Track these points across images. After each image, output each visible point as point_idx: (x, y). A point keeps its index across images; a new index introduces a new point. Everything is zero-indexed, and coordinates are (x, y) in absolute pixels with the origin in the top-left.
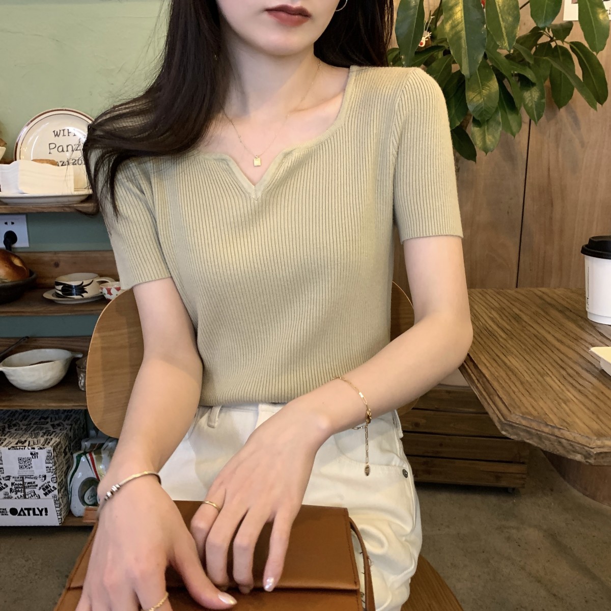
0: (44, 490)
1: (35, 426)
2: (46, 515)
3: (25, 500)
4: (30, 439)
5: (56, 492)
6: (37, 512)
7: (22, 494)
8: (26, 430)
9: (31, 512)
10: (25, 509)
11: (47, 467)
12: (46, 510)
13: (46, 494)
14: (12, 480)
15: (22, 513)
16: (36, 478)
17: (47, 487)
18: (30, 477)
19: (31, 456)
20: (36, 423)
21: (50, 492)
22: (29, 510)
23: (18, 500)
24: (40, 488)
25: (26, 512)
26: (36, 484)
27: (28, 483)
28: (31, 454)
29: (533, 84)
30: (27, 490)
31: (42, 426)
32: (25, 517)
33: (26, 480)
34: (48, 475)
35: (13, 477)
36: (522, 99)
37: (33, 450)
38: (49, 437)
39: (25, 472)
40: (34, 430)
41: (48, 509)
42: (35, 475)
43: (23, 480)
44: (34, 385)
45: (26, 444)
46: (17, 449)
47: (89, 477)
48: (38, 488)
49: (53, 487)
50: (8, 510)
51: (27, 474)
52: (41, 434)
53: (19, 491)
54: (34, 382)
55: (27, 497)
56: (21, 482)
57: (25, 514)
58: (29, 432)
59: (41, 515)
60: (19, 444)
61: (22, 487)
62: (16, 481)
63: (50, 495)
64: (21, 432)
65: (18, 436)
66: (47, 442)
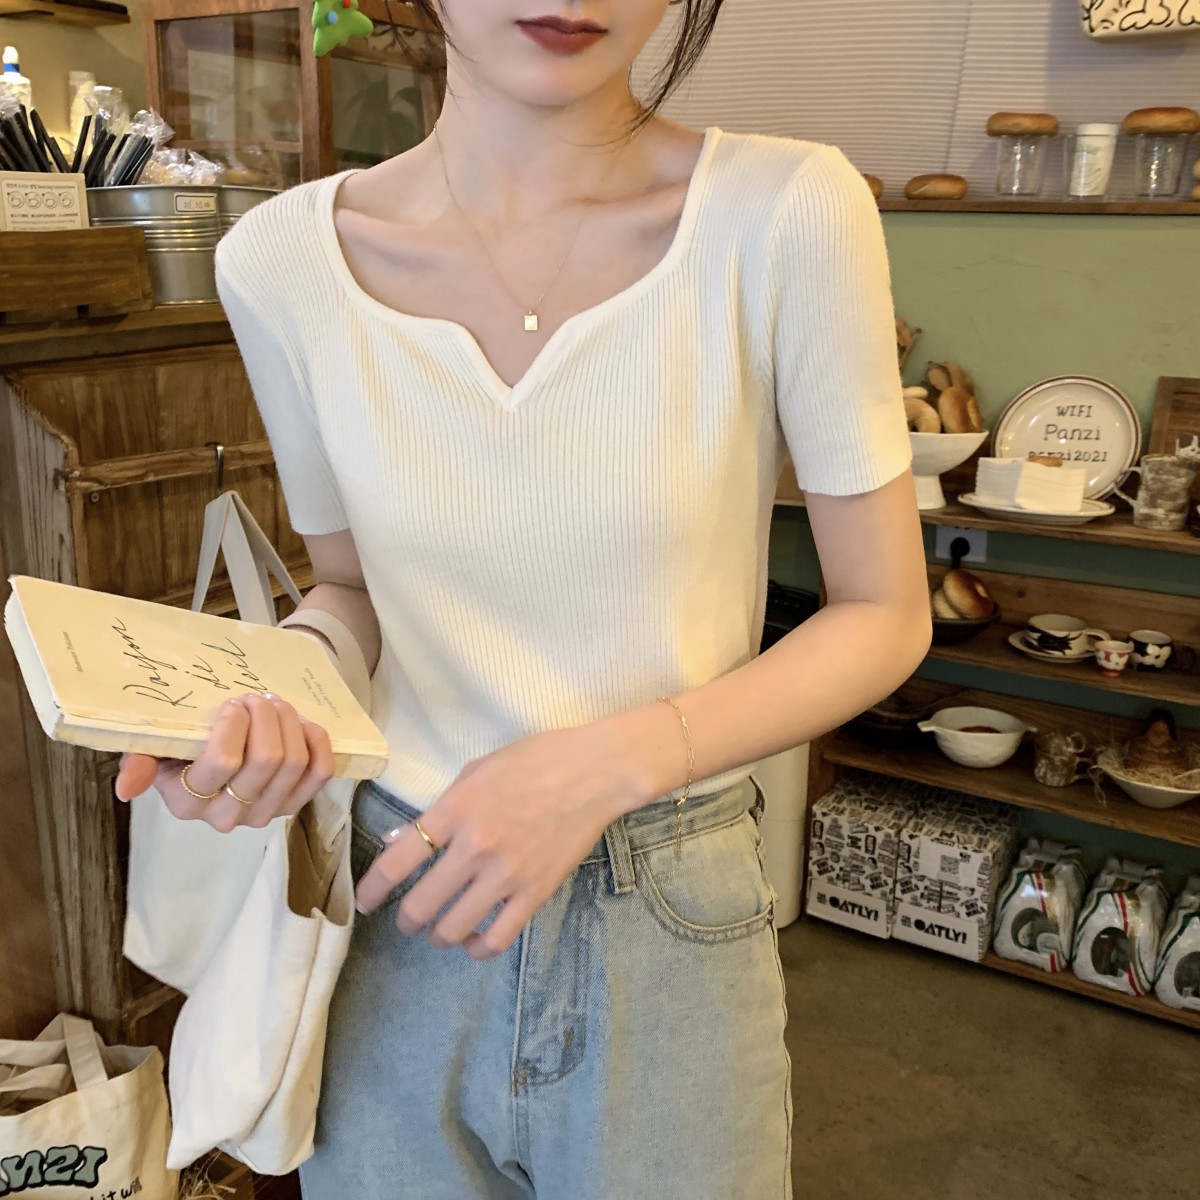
0: (967, 907)
1: (959, 815)
2: (963, 942)
3: (938, 914)
4: (956, 833)
5: (983, 916)
6: (952, 935)
7: (936, 905)
8: (949, 818)
9: (943, 933)
10: (937, 926)
11: (979, 879)
12: (965, 936)
13: (969, 914)
14: (927, 883)
15: (930, 930)
16: (959, 888)
17: (972, 905)
18: (952, 885)
19: (959, 858)
20: (958, 810)
21: (975, 912)
22: (940, 928)
23: (927, 911)
24: (962, 904)
25: (936, 930)
26: (959, 896)
27: (948, 893)
28: (961, 855)
30: (944, 902)
31: (969, 817)
32: (932, 936)
33: (946, 888)
34: (977, 888)
35: (930, 880)
37: (964, 851)
38: (985, 837)
39: (947, 877)
40: (959, 820)
41: (968, 937)
42: (960, 884)
43: (941, 888)
44: (975, 760)
45: (954, 839)
46: (942, 843)
47: (1031, 906)
48: (960, 902)
49: (982, 908)
50: (913, 921)
51: (950, 880)
52: (971, 830)
53: (932, 900)
54: (976, 756)
55: (942, 910)
56: (938, 889)
57: (934, 933)
58: (953, 822)
59: (956, 940)
60: (945, 838)
61: (939, 895)
62: (932, 884)
63: (974, 918)
64: (941, 818)
65: (940, 825)
66: (982, 844)
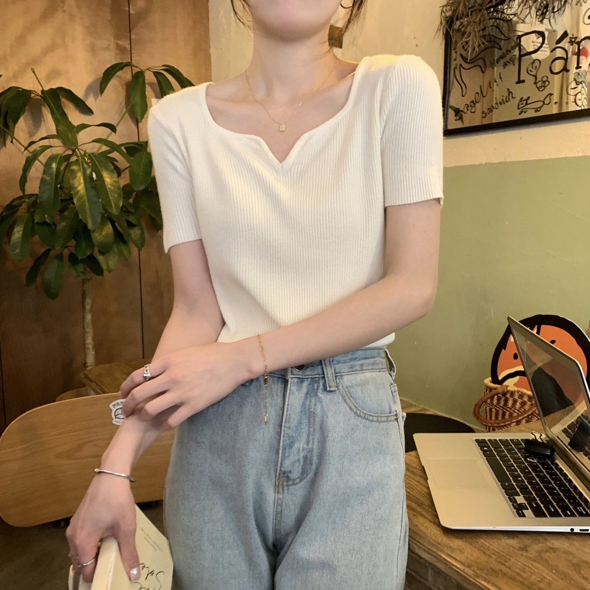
29: (136, 226)
36: (129, 235)
